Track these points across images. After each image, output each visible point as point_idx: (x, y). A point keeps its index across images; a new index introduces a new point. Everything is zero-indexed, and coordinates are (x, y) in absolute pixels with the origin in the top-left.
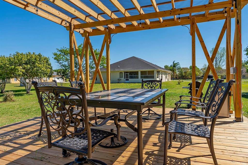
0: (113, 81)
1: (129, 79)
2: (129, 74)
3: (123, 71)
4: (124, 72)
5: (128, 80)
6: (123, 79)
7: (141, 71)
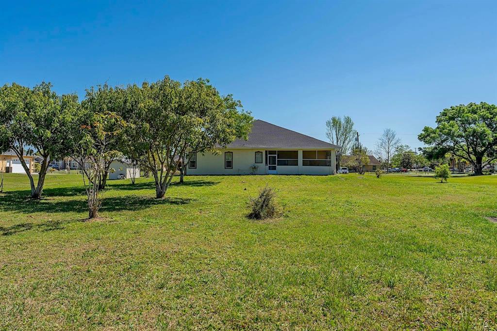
0: (239, 170)
1: (277, 167)
2: (276, 155)
3: (263, 149)
4: (266, 151)
5: (274, 168)
6: (263, 166)
7: (303, 151)
